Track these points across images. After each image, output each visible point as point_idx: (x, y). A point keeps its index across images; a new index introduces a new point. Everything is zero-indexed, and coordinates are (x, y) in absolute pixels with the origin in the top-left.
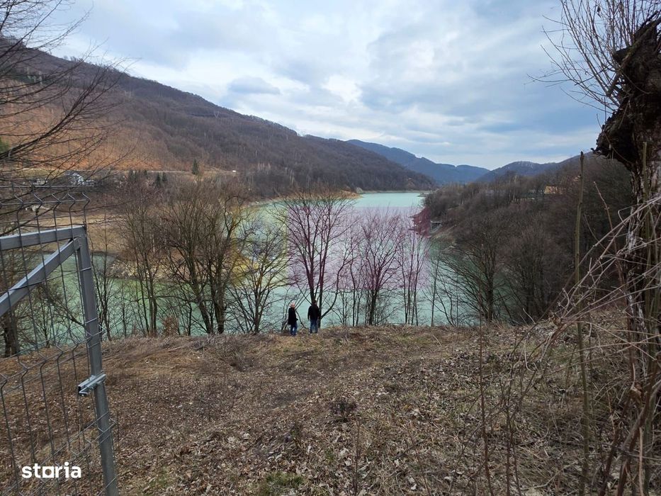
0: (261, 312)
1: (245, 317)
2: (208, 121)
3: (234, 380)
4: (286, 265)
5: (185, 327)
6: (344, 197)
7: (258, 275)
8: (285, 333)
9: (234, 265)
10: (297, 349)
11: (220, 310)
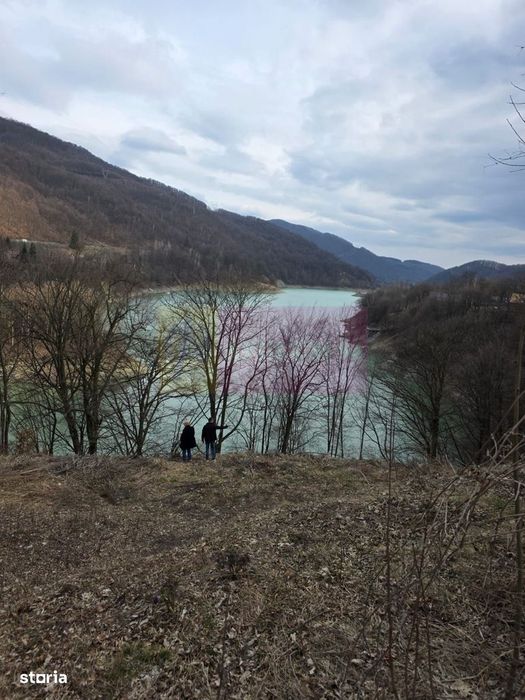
0: (147, 429)
1: (126, 434)
2: (95, 181)
3: (103, 516)
5: (46, 443)
6: (260, 291)
7: (146, 381)
8: (175, 457)
9: (115, 367)
10: (187, 478)
11: (93, 424)
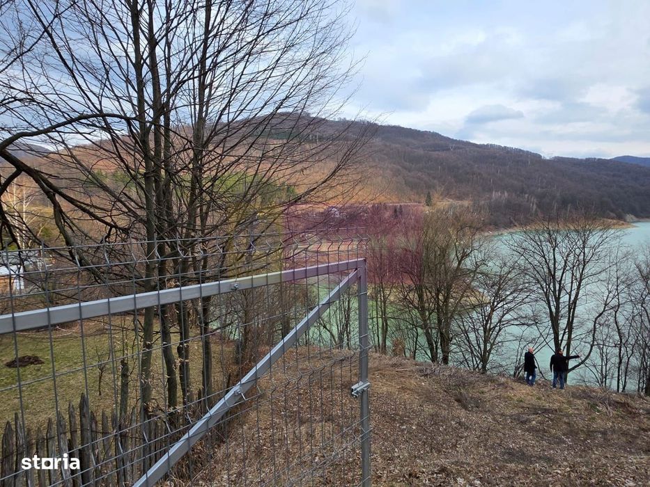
0: (490, 350)
1: (472, 352)
2: (443, 154)
3: (458, 417)
4: (522, 302)
5: (410, 350)
7: (489, 309)
9: (462, 296)
10: (534, 401)
11: (446, 341)
